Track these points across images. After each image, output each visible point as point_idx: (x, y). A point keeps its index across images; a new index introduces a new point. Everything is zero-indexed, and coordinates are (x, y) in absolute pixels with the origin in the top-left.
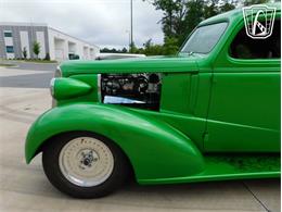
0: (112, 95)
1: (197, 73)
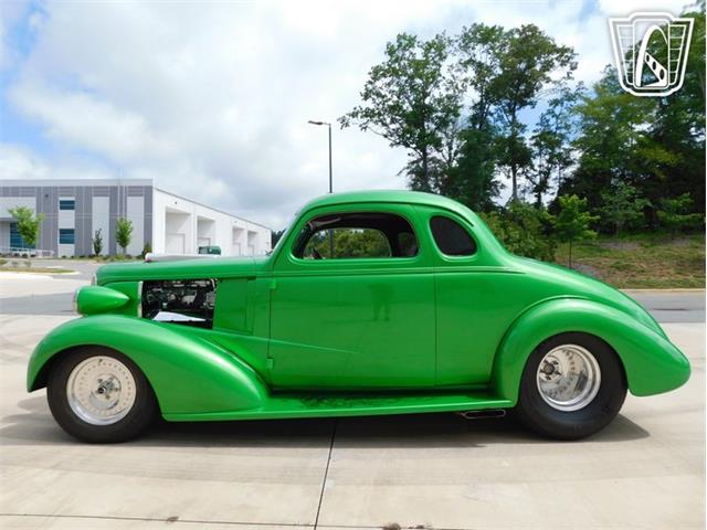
0: (168, 310)
1: (253, 278)
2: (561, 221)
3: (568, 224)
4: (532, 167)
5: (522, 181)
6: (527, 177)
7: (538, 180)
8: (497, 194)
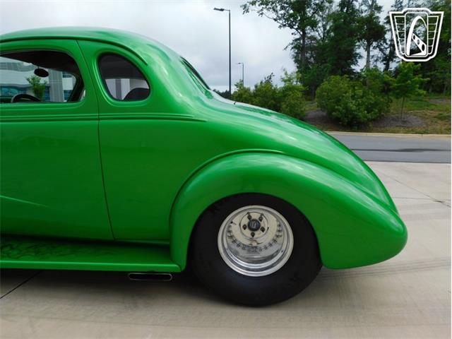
2: (399, 82)
3: (403, 84)
4: (385, 41)
5: (375, 52)
6: (381, 50)
7: (388, 52)
8: (355, 63)
